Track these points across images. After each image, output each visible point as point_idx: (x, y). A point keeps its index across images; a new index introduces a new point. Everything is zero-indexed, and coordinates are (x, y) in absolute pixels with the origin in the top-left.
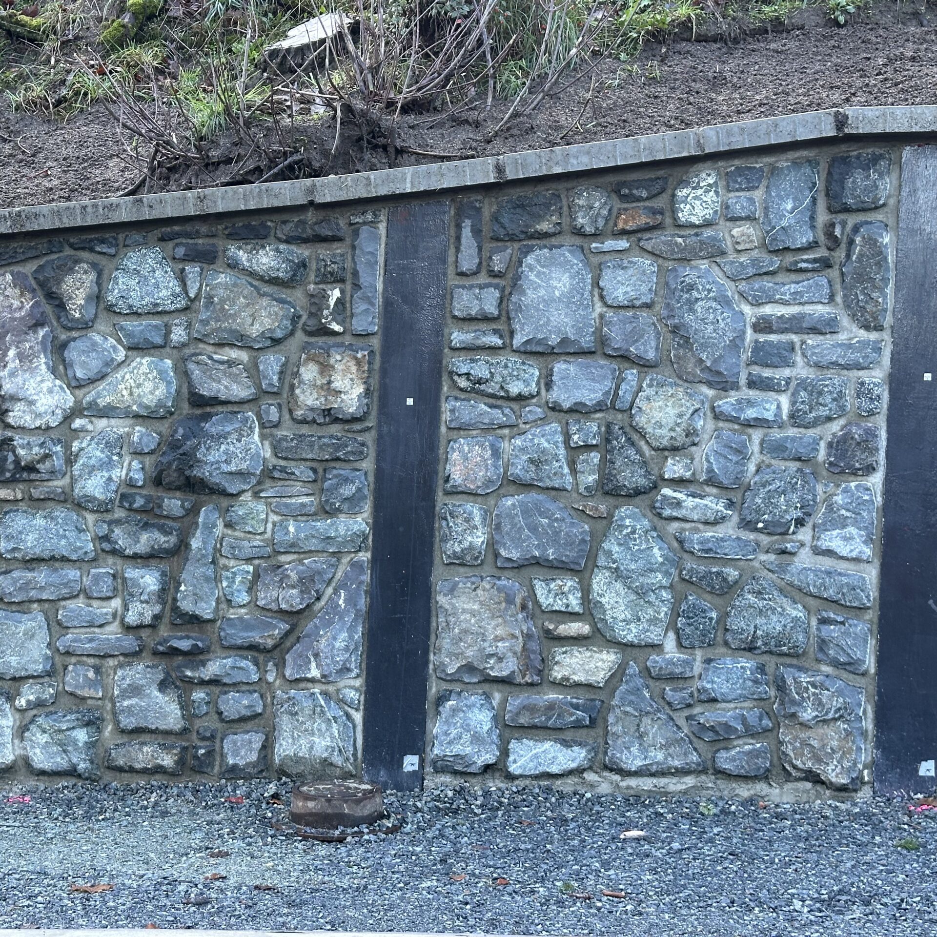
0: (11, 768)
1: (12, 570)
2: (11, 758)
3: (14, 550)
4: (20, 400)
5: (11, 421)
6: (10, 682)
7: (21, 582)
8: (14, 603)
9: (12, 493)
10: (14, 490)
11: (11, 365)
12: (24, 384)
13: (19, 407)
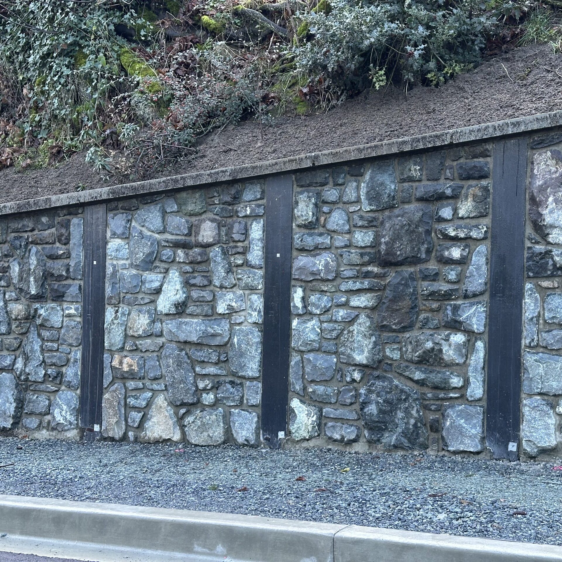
0: (555, 449)
1: (553, 330)
2: (555, 443)
3: (553, 318)
4: (556, 227)
5: (550, 240)
6: (552, 397)
7: (558, 337)
8: (554, 349)
9: (552, 284)
10: (553, 282)
11: (550, 207)
12: (558, 218)
13: (555, 231)
